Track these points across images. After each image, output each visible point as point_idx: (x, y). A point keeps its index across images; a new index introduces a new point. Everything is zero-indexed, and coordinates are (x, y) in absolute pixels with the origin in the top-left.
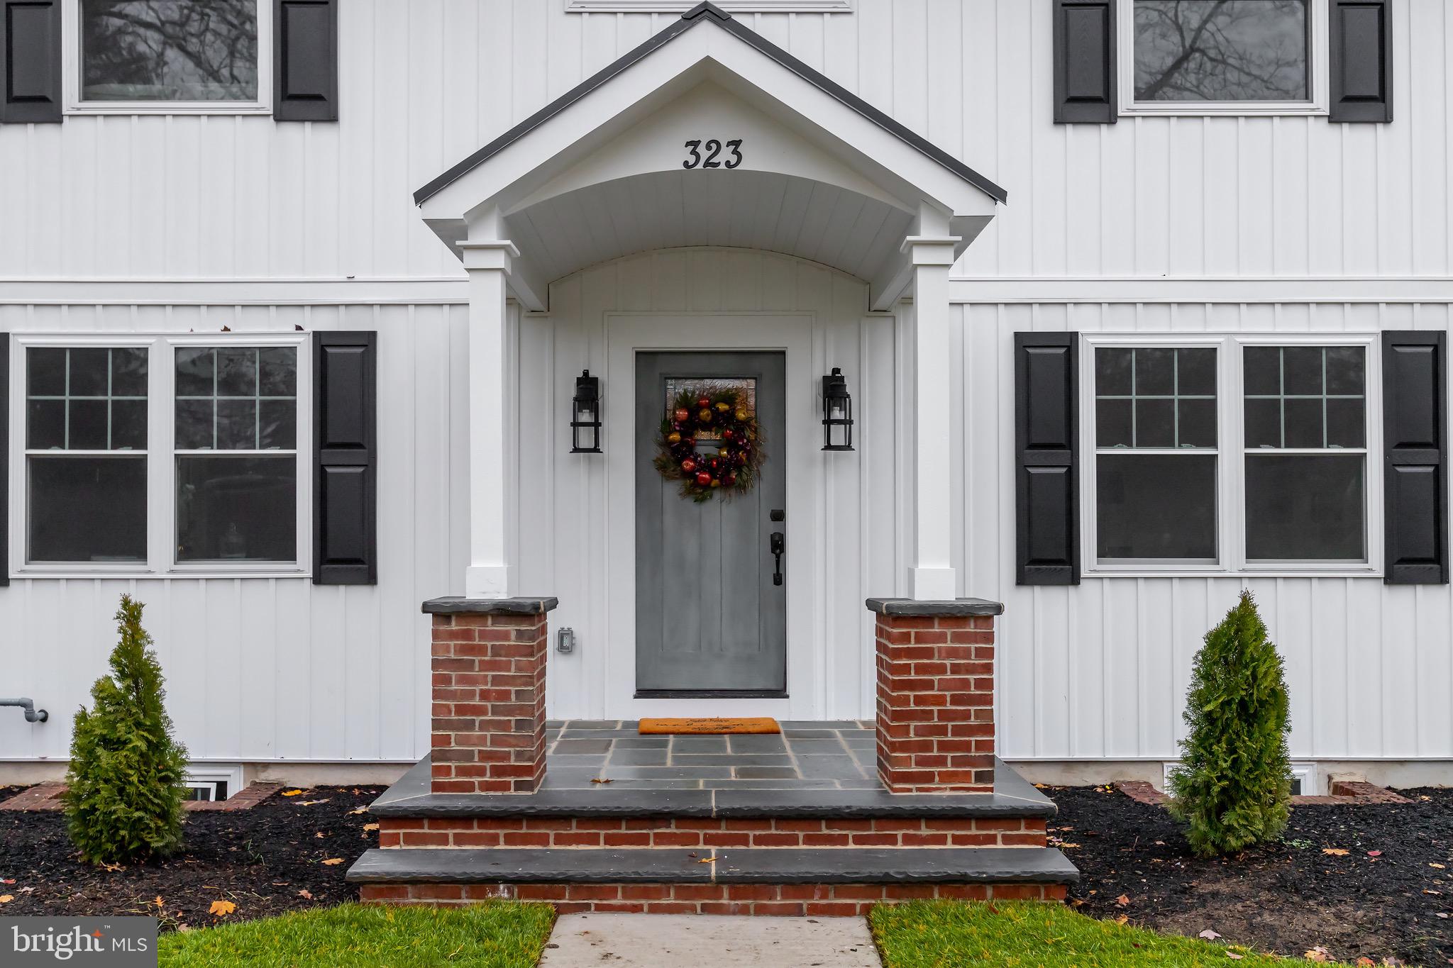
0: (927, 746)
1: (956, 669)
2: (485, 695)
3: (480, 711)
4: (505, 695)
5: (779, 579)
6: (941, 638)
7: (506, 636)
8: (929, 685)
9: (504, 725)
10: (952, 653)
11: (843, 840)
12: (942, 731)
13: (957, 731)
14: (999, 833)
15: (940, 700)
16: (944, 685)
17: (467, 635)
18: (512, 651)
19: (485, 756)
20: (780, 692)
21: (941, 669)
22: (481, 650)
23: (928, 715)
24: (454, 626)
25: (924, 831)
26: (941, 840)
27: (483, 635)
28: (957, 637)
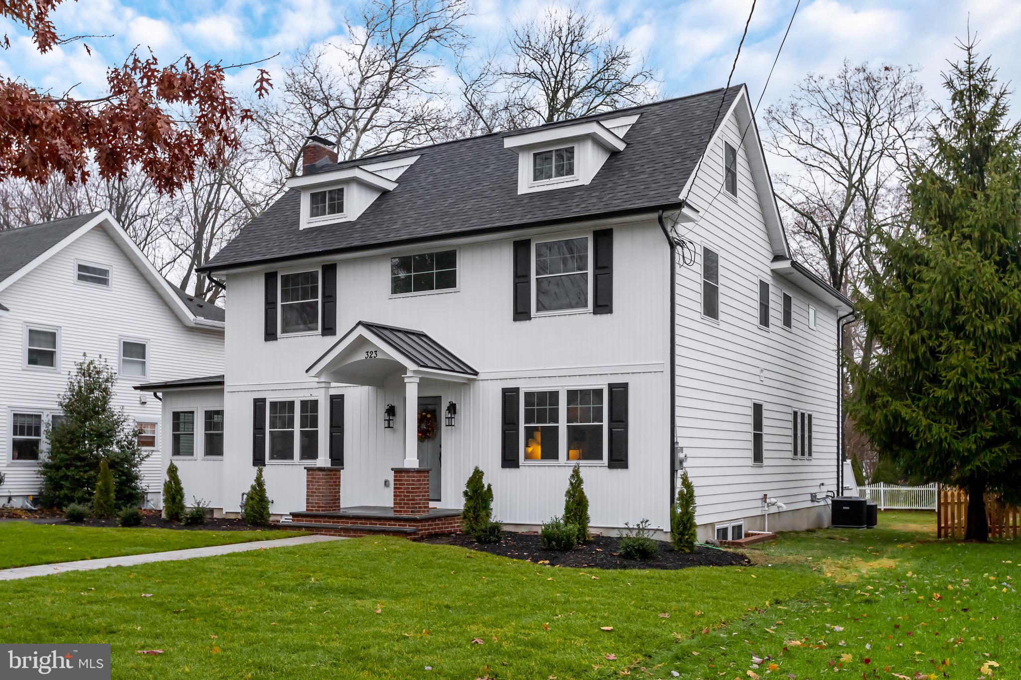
0: (401, 504)
1: (407, 484)
2: (316, 489)
3: (315, 493)
4: (319, 489)
6: (404, 477)
7: (319, 475)
8: (401, 488)
9: (319, 496)
10: (407, 480)
11: (376, 524)
12: (404, 500)
13: (407, 500)
14: (407, 524)
15: (403, 492)
16: (405, 488)
17: (313, 475)
18: (322, 479)
19: (316, 503)
20: (440, 500)
21: (404, 484)
22: (315, 478)
23: (401, 496)
24: (311, 473)
25: (392, 523)
26: (396, 525)
27: (316, 475)
28: (408, 477)
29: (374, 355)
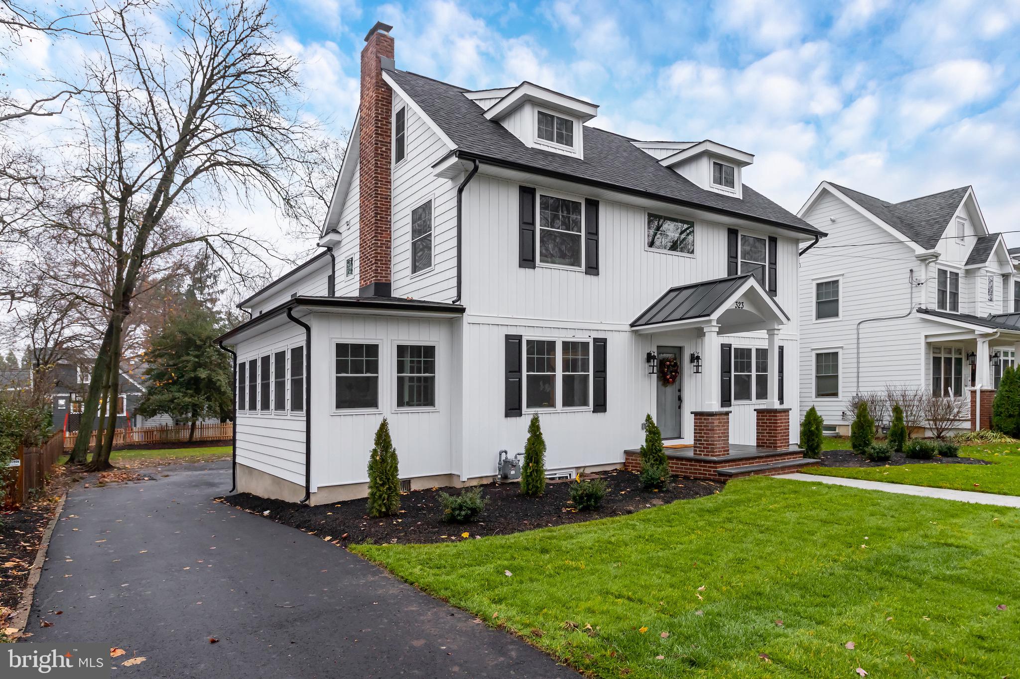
5: (680, 407)
20: (679, 437)
29: (741, 306)
